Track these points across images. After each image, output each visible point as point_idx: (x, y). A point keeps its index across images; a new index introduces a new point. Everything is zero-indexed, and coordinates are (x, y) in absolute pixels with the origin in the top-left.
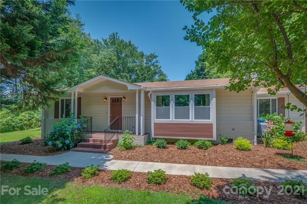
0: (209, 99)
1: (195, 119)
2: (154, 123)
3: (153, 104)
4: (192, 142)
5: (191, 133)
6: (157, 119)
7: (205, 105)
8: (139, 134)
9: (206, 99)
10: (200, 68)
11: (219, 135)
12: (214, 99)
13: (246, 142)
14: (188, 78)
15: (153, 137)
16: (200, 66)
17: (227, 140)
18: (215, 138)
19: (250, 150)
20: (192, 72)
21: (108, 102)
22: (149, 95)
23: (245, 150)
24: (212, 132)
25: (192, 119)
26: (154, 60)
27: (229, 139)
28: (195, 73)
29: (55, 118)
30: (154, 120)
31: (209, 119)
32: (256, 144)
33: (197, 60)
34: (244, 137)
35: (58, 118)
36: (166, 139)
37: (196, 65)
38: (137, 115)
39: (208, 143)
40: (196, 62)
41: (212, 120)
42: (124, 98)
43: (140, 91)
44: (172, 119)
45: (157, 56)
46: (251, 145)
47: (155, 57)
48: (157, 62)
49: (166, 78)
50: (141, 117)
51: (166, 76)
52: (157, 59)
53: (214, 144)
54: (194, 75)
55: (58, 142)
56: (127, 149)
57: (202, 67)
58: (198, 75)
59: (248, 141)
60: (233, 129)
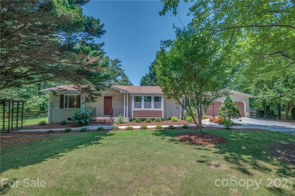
0: (161, 99)
1: (154, 108)
2: (133, 111)
3: (133, 100)
4: (153, 120)
5: (152, 115)
6: (134, 108)
7: (159, 102)
8: (126, 116)
9: (159, 99)
10: (153, 73)
11: (165, 116)
12: (163, 99)
13: (175, 118)
14: (143, 79)
15: (132, 118)
16: (153, 71)
17: (168, 118)
18: (163, 117)
19: (177, 121)
20: (146, 74)
21: (102, 98)
22: (131, 95)
23: (175, 121)
24: (162, 114)
25: (153, 108)
26: (118, 64)
27: (169, 118)
28: (149, 76)
29: (60, 108)
30: (133, 109)
31: (161, 108)
32: (180, 120)
33: (150, 66)
34: (175, 116)
35: (63, 108)
36: (140, 119)
37: (150, 70)
38: (125, 106)
39: (160, 120)
40: (150, 68)
41: (162, 109)
42: (114, 96)
43: (126, 94)
44: (143, 108)
45: (121, 61)
46: (178, 119)
47: (119, 62)
48: (120, 65)
49: (128, 80)
50: (127, 107)
51: (128, 77)
52: (121, 63)
53: (163, 120)
54: (148, 77)
55: (82, 121)
56: (121, 123)
57: (154, 72)
58: (151, 77)
59: (177, 118)
60: (171, 113)
